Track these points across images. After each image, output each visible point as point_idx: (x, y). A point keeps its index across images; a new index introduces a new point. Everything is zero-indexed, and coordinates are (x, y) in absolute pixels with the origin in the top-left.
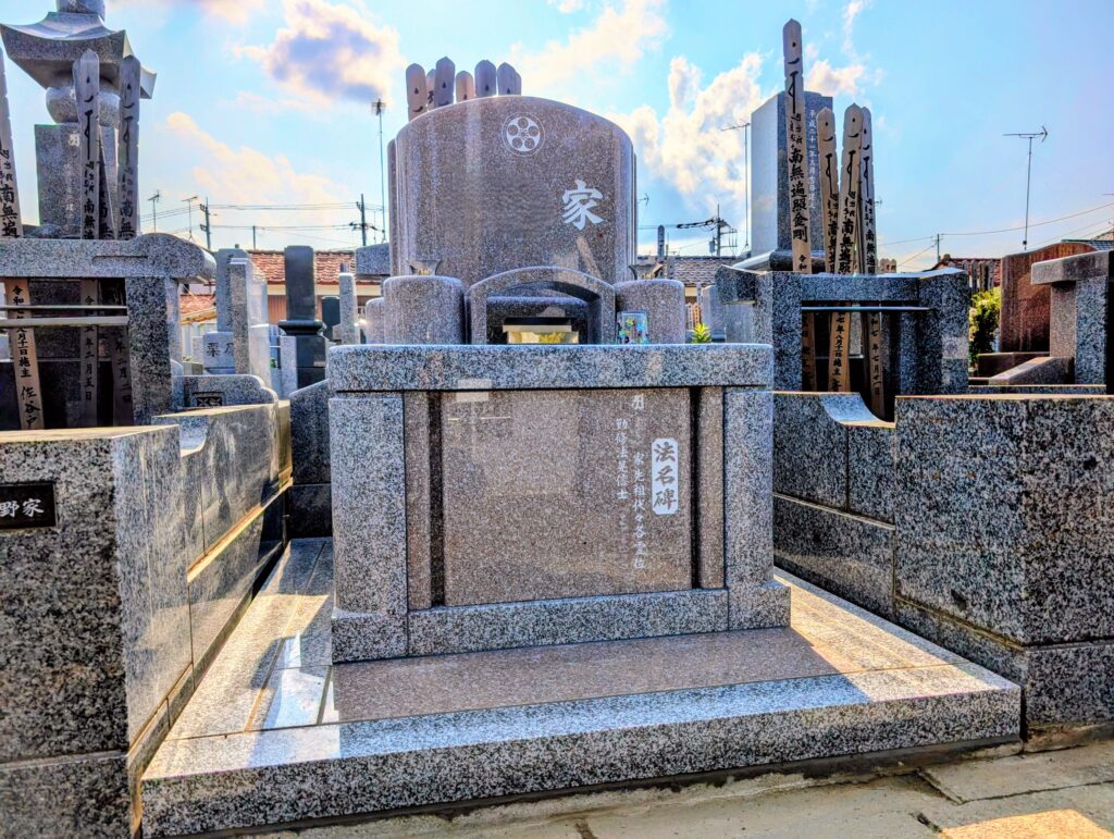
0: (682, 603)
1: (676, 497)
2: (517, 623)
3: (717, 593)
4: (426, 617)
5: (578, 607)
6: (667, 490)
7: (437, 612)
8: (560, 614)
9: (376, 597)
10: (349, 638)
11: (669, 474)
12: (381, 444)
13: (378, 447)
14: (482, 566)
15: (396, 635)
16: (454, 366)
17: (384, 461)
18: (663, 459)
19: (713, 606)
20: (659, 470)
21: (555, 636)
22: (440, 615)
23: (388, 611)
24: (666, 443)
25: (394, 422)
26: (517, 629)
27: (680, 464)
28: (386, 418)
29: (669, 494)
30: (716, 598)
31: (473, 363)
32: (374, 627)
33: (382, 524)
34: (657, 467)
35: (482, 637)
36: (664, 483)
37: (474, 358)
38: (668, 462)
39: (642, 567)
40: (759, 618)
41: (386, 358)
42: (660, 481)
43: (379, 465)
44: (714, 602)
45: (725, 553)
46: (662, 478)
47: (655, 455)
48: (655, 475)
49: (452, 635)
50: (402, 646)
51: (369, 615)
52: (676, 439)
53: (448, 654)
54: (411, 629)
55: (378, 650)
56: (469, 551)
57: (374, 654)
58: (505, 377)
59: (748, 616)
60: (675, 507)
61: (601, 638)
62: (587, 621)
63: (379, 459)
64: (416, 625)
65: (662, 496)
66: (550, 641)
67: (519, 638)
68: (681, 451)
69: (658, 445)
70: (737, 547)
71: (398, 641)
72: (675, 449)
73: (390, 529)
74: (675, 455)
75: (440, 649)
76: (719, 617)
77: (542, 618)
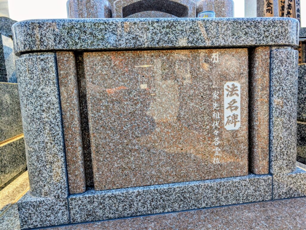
0: (243, 184)
1: (239, 119)
2: (140, 200)
3: (265, 177)
4: (80, 199)
5: (178, 189)
6: (234, 115)
7: (87, 196)
8: (167, 194)
9: (46, 188)
10: (30, 214)
11: (235, 105)
12: (41, 87)
13: (40, 89)
14: (116, 165)
15: (61, 211)
16: (88, 32)
17: (44, 99)
18: (231, 95)
19: (263, 186)
20: (229, 102)
21: (164, 207)
22: (89, 197)
23: (55, 196)
24: (233, 85)
25: (49, 72)
26: (140, 204)
27: (241, 97)
28: (43, 70)
29: (235, 117)
30: (265, 181)
31: (101, 30)
32: (46, 207)
33: (46, 141)
34: (227, 100)
35: (117, 210)
36: (232, 110)
37: (102, 27)
38: (235, 97)
39: (218, 163)
40: (291, 192)
41: (40, 27)
42: (229, 109)
43: (42, 102)
44: (264, 183)
45: (270, 153)
46: (230, 107)
47: (226, 92)
48: (226, 105)
49: (98, 210)
50: (66, 218)
51: (42, 199)
52: (239, 82)
53: (96, 221)
54: (71, 207)
55: (50, 221)
56: (107, 156)
57: (48, 223)
58: (124, 40)
59: (284, 191)
60: (238, 125)
61: (193, 208)
62: (185, 198)
63: (40, 97)
64: (74, 204)
65: (230, 118)
66: (161, 211)
67: (142, 209)
68: (242, 90)
69: (228, 86)
70: (278, 149)
71: (63, 215)
72: (239, 88)
73: (51, 144)
74: (239, 92)
75: (91, 218)
76: (267, 192)
77: (156, 197)
